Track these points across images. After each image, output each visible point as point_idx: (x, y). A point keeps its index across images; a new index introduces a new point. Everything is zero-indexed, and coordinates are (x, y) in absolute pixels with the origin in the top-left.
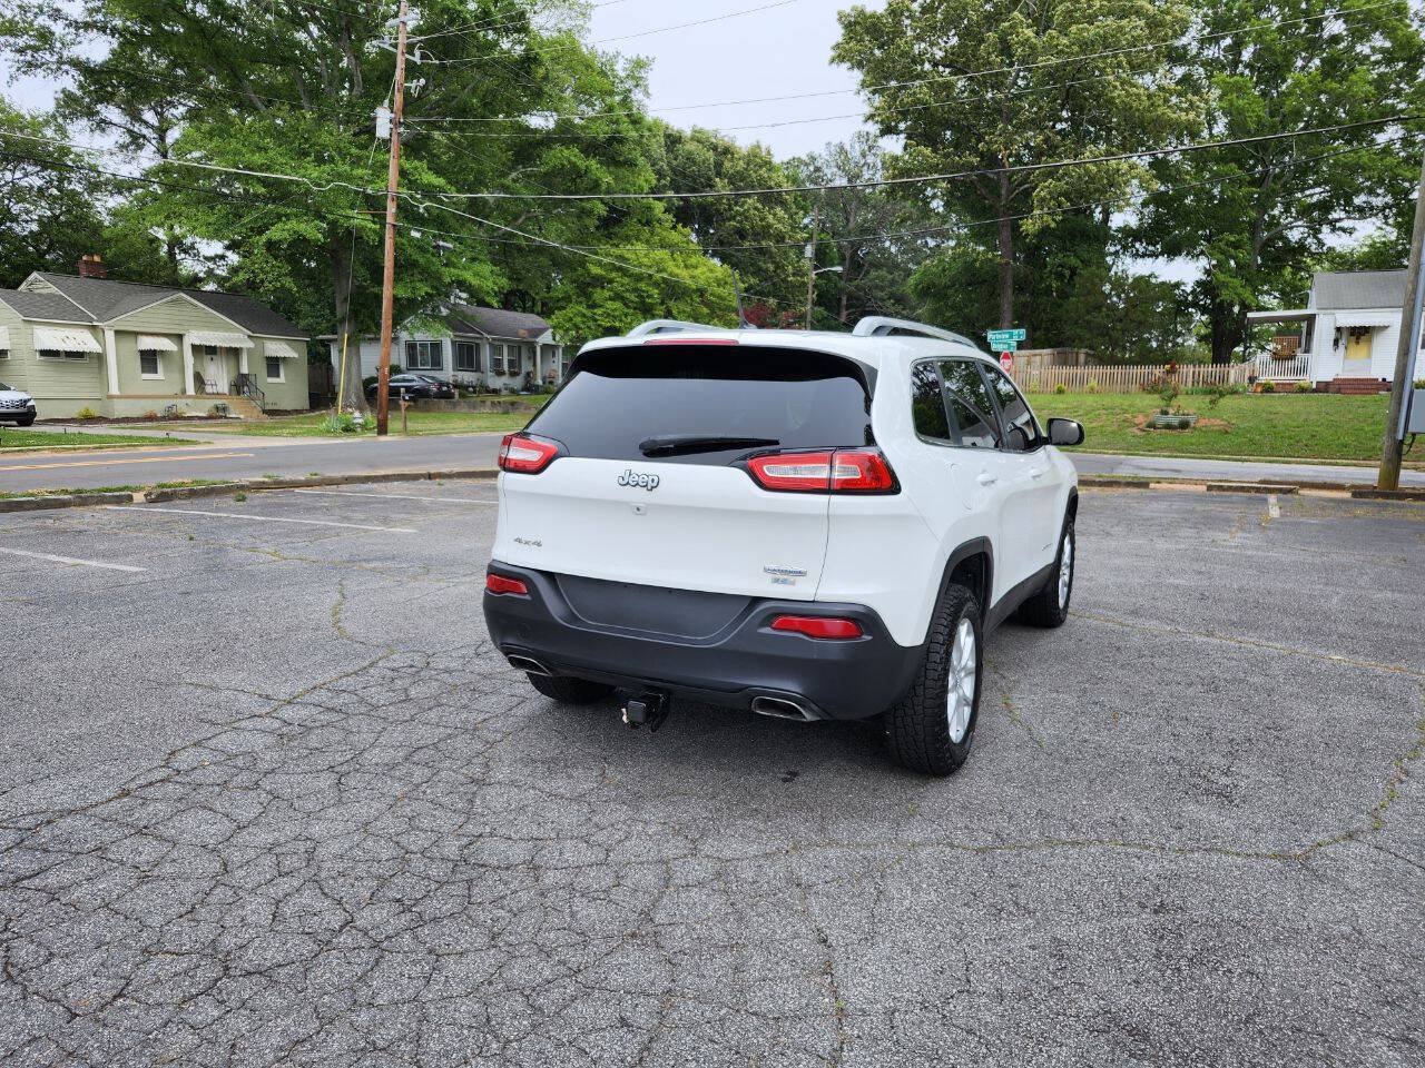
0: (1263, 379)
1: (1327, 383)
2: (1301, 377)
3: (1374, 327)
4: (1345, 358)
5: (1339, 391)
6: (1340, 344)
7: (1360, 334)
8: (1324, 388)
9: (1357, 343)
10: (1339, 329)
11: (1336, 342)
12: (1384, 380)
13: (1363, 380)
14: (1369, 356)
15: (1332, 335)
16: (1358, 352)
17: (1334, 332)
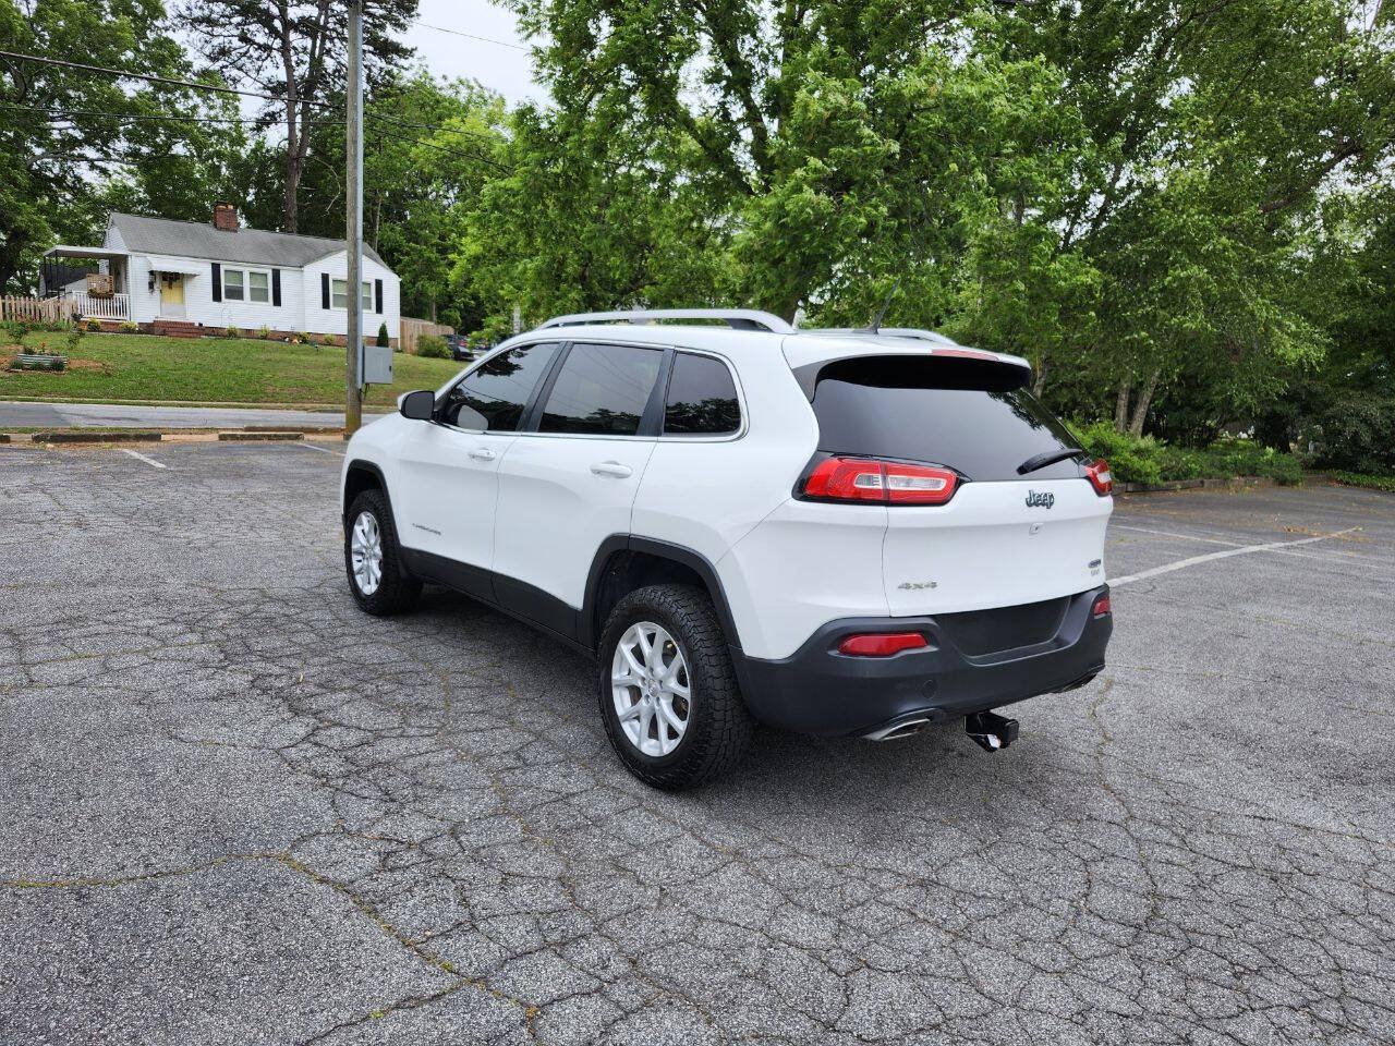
0: (87, 317)
1: (149, 325)
2: (121, 318)
3: (183, 274)
4: (161, 301)
5: (164, 333)
6: (155, 286)
7: (172, 280)
8: (148, 329)
9: (170, 287)
10: (152, 273)
11: (151, 285)
12: (201, 325)
13: (181, 323)
14: (183, 301)
15: (147, 278)
16: (173, 295)
17: (148, 275)
